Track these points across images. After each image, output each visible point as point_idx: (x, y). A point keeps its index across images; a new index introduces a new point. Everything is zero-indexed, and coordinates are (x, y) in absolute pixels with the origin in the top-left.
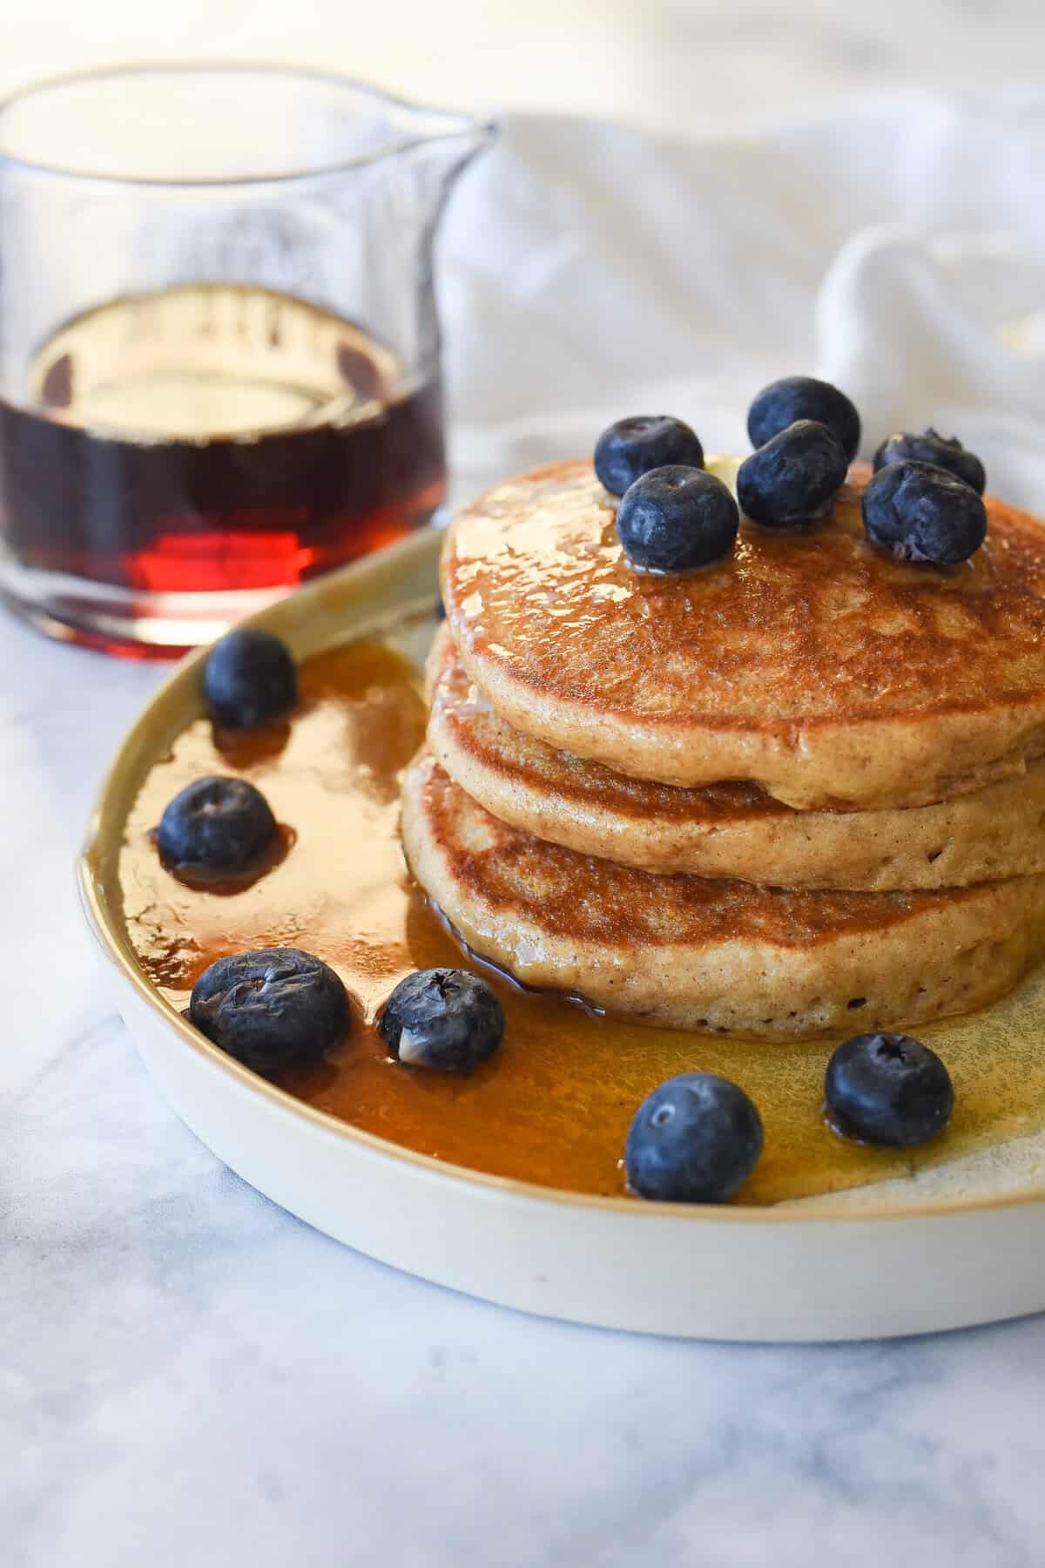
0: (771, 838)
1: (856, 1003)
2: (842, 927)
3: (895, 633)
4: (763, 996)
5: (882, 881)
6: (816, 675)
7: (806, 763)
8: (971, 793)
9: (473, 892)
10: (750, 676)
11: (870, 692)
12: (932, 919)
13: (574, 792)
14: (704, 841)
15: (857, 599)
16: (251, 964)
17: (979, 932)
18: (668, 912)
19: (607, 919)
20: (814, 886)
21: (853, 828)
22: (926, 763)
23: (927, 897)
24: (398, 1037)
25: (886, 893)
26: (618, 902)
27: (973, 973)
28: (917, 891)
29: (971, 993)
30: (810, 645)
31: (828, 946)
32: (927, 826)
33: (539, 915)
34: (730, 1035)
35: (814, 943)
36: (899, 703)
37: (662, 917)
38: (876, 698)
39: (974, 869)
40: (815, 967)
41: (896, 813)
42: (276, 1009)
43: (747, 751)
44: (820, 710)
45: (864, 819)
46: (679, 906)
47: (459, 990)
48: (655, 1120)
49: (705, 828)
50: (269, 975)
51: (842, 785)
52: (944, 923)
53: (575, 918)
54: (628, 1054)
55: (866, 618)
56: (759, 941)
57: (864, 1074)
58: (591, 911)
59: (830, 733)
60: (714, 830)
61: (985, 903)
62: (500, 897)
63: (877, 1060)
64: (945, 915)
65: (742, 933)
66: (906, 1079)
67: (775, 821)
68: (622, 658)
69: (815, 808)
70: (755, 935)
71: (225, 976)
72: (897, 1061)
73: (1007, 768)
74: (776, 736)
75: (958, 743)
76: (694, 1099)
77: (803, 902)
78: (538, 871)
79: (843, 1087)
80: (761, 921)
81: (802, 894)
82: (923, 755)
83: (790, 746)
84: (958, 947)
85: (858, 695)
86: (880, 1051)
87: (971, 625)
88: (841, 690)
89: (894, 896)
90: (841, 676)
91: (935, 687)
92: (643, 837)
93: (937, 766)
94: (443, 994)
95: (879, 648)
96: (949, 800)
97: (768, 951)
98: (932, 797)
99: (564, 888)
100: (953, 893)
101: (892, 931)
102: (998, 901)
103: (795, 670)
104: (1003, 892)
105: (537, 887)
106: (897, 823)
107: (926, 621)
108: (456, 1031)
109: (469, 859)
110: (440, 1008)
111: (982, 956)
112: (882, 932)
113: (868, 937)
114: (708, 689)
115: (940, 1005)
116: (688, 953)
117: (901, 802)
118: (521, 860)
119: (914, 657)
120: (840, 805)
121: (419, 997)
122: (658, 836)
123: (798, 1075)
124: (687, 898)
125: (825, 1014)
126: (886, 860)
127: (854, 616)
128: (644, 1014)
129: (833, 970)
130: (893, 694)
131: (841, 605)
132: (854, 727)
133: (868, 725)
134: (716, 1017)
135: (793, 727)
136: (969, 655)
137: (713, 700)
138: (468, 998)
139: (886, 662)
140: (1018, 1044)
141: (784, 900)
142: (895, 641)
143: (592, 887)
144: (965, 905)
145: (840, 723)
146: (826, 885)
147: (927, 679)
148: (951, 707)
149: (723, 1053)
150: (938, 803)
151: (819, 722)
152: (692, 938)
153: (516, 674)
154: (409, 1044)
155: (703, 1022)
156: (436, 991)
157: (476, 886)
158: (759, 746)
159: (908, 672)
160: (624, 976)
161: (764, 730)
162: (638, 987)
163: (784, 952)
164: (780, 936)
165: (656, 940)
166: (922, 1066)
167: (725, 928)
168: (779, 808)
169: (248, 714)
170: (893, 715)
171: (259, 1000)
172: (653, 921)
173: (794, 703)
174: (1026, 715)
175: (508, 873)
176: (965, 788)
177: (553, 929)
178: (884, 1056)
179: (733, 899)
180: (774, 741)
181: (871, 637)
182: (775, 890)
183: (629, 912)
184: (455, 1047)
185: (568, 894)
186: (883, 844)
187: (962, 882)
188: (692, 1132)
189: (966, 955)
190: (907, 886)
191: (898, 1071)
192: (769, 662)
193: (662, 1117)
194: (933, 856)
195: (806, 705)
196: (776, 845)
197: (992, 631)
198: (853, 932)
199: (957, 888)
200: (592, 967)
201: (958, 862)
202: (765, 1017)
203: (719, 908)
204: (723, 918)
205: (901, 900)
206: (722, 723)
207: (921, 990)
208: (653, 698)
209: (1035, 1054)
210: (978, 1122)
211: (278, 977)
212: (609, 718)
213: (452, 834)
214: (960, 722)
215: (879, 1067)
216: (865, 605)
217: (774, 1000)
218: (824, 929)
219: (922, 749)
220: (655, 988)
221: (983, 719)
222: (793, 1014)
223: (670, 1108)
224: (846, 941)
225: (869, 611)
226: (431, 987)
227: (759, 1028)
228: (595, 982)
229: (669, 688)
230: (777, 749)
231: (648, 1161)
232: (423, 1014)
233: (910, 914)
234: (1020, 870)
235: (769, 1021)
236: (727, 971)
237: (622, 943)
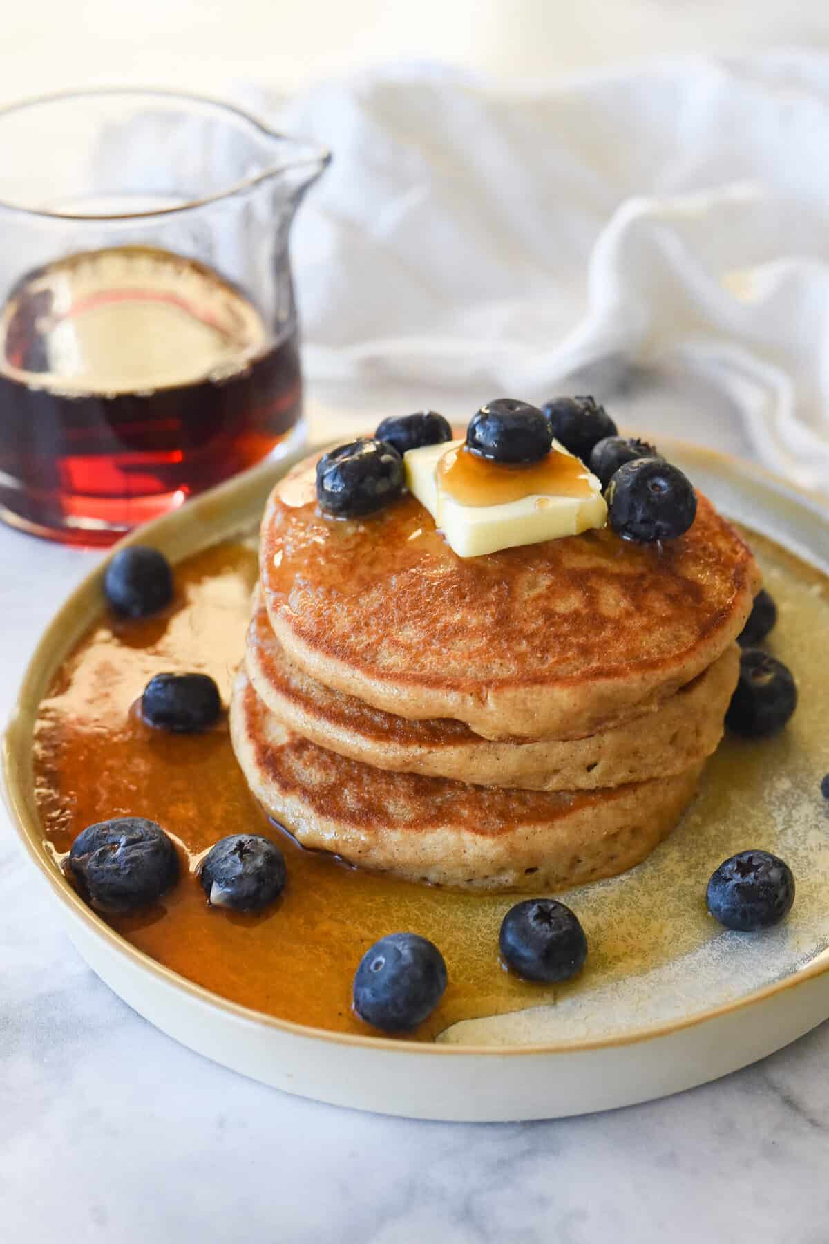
0: (471, 758)
1: (531, 870)
2: (522, 819)
3: (567, 611)
4: (465, 865)
5: (553, 784)
6: (505, 645)
7: (492, 713)
8: (616, 727)
9: (270, 778)
10: (460, 644)
11: (542, 660)
12: (587, 813)
13: (336, 717)
14: (425, 759)
15: (545, 581)
16: (112, 831)
17: (620, 821)
18: (402, 801)
19: (360, 806)
20: (505, 786)
21: (531, 753)
22: (579, 713)
23: (586, 796)
24: (210, 886)
25: (557, 792)
26: (368, 792)
27: (618, 848)
28: (579, 791)
29: (615, 862)
30: (503, 619)
31: (510, 834)
32: (585, 750)
33: (313, 800)
34: (444, 888)
35: (502, 831)
36: (562, 670)
37: (398, 807)
38: (546, 666)
39: (621, 776)
40: (500, 849)
41: (561, 742)
42: (125, 869)
43: (451, 703)
44: (505, 674)
45: (538, 747)
46: (410, 798)
47: (254, 855)
48: (372, 967)
49: (424, 750)
50: (123, 841)
51: (517, 728)
52: (596, 816)
53: (337, 803)
54: (371, 901)
55: (548, 598)
56: (463, 829)
57: (524, 932)
58: (349, 798)
59: (509, 693)
60: (430, 752)
61: (628, 801)
62: (288, 784)
63: (533, 924)
64: (596, 811)
65: (451, 822)
66: (551, 939)
67: (474, 747)
68: (373, 622)
69: (501, 740)
70: (460, 823)
71: (92, 842)
72: (546, 926)
73: (644, 709)
74: (471, 694)
75: (602, 699)
76: (399, 954)
77: (497, 798)
78: (316, 764)
79: (510, 939)
80: (465, 812)
81: (497, 793)
82: (576, 709)
83: (482, 701)
84: (605, 833)
85: (533, 663)
86: (536, 918)
87: (624, 604)
88: (520, 658)
89: (562, 793)
90: (524, 646)
91: (590, 657)
92: (383, 754)
93: (587, 715)
94: (241, 857)
95: (553, 624)
96: (601, 733)
97: (467, 836)
98: (586, 733)
99: (333, 779)
100: (605, 793)
101: (557, 823)
102: (637, 799)
103: (491, 641)
104: (641, 793)
105: (313, 776)
106: (561, 749)
107: (592, 601)
108: (249, 886)
109: (269, 752)
110: (239, 869)
111: (625, 837)
112: (550, 823)
113: (539, 829)
114: (429, 653)
115: (593, 870)
116: (412, 834)
117: (563, 737)
118: (306, 754)
119: (576, 632)
120: (520, 740)
121: (226, 859)
122: (391, 755)
123: (488, 921)
124: (417, 791)
125: (509, 878)
126: (556, 771)
127: (540, 596)
128: (384, 871)
129: (512, 850)
130: (557, 662)
131: (533, 585)
132: (527, 689)
133: (537, 688)
134: (433, 876)
135: (484, 688)
136: (620, 629)
137: (431, 663)
138: (260, 861)
139: (557, 636)
140: (645, 901)
141: (484, 795)
142: (565, 618)
143: (352, 779)
144: (612, 803)
145: (517, 686)
146: (514, 786)
147: (585, 651)
148: (599, 674)
149: (437, 901)
150: (589, 736)
151: (503, 684)
152: (417, 824)
153: (300, 632)
154: (217, 893)
155: (425, 879)
156: (236, 856)
157: (271, 775)
158: (459, 701)
159: (571, 645)
160: (368, 848)
161: (463, 690)
162: (378, 856)
163: (478, 838)
164: (478, 826)
165: (391, 824)
166: (564, 929)
167: (440, 817)
168: (477, 738)
169: (136, 611)
170: (556, 680)
171: (114, 861)
172: (391, 809)
173: (488, 668)
174: (654, 678)
175: (294, 763)
176: (611, 724)
177: (321, 811)
178: (538, 921)
179: (448, 793)
180: (470, 698)
181: (549, 614)
182: (479, 788)
183: (375, 801)
184: (248, 897)
185: (335, 784)
186: (552, 763)
187: (612, 785)
188: (394, 980)
189: (612, 837)
190: (571, 787)
191: (545, 932)
192: (473, 633)
193: (378, 965)
194: (590, 768)
195: (495, 668)
196: (475, 762)
197: (639, 608)
198: (529, 824)
199: (609, 788)
200: (347, 841)
201: (609, 772)
202: (467, 878)
203: (438, 800)
204: (439, 808)
205: (568, 797)
206: (434, 682)
207: (579, 861)
208: (390, 658)
209: (655, 910)
210: (606, 963)
211: (129, 843)
212: (358, 673)
213: (260, 730)
214: (604, 685)
215: (534, 930)
216: (549, 587)
217: (473, 869)
218: (509, 819)
219: (575, 705)
220: (389, 857)
221: (619, 682)
222: (486, 877)
223: (382, 959)
224: (523, 830)
225: (551, 592)
226: (234, 853)
227: (463, 885)
228: (349, 851)
229: (401, 651)
230: (472, 703)
231: (365, 997)
232: (227, 873)
233: (571, 810)
234: (655, 775)
235: (470, 880)
236: (439, 849)
237: (368, 825)
